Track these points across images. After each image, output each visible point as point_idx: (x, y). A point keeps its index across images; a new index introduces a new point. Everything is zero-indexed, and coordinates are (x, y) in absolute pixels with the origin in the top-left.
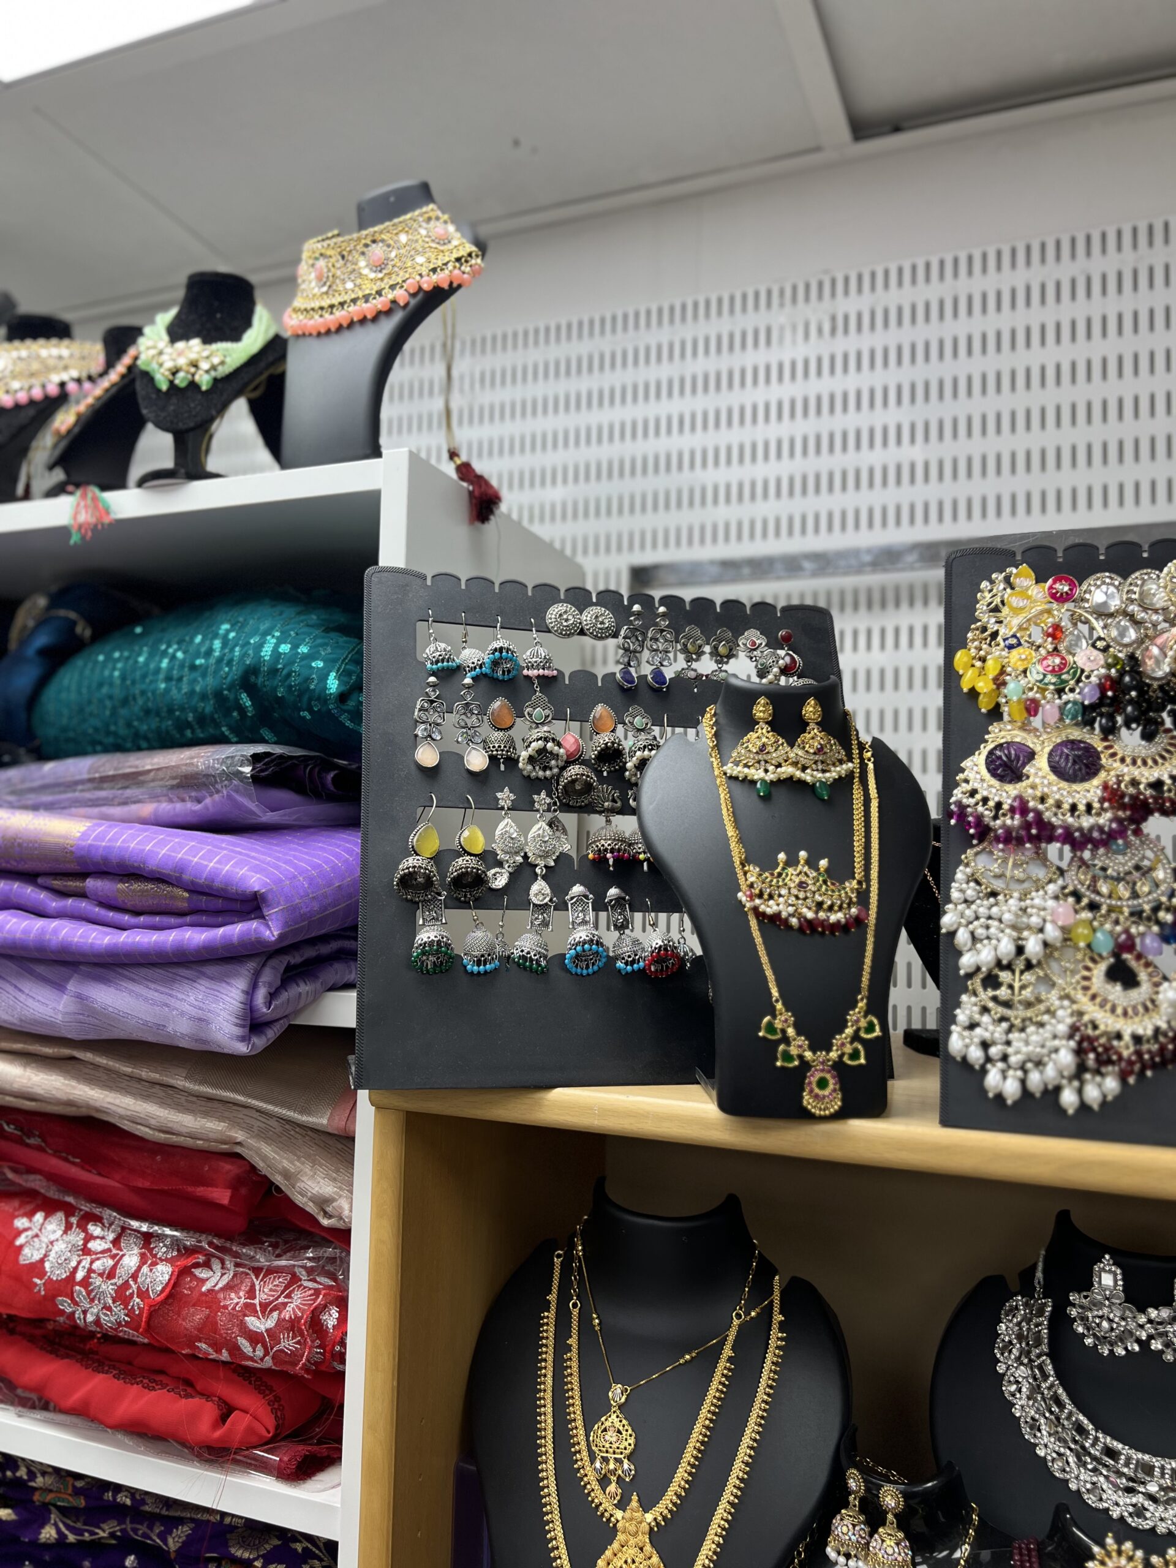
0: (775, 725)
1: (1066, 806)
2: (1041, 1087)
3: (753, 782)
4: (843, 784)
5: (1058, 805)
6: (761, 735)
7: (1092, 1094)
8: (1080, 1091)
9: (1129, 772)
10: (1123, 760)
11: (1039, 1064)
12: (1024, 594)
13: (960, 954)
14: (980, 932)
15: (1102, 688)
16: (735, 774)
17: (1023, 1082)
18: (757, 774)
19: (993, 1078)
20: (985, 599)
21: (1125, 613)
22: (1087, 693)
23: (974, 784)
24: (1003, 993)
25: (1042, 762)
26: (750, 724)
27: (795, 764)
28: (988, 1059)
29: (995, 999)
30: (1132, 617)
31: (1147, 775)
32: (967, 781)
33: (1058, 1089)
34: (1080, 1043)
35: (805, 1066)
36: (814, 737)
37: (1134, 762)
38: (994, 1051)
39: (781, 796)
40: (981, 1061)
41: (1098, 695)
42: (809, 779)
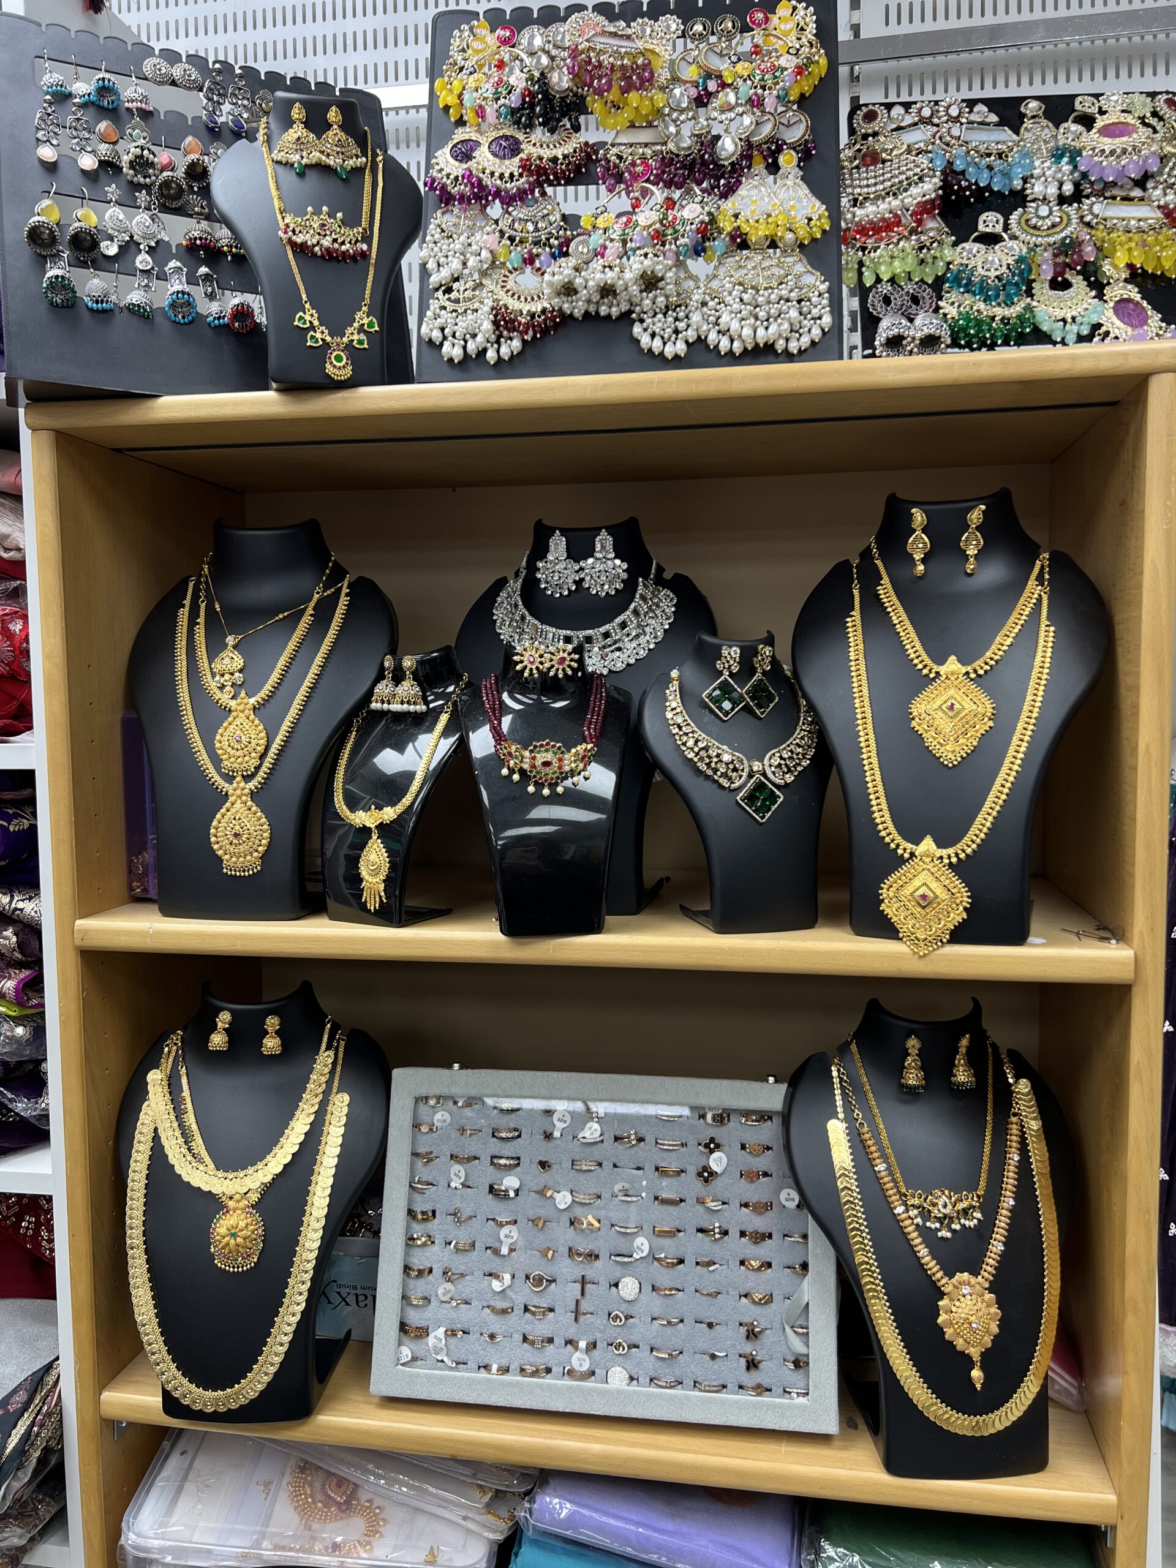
0: (307, 124)
1: (497, 174)
2: (476, 351)
3: (292, 165)
4: (359, 171)
5: (492, 174)
6: (297, 131)
7: (505, 351)
8: (498, 351)
9: (535, 151)
10: (534, 145)
11: (474, 336)
12: (482, 40)
13: (430, 275)
14: (442, 260)
15: (523, 96)
16: (279, 158)
17: (465, 348)
18: (295, 158)
19: (446, 348)
20: (456, 43)
21: (543, 50)
22: (514, 100)
23: (442, 165)
24: (454, 295)
25: (484, 148)
26: (289, 123)
27: (322, 152)
28: (445, 338)
29: (449, 299)
30: (548, 53)
31: (547, 154)
32: (437, 164)
33: (485, 350)
34: (496, 316)
35: (326, 345)
36: (335, 134)
37: (541, 146)
38: (446, 331)
39: (312, 176)
40: (440, 339)
41: (520, 102)
42: (332, 163)
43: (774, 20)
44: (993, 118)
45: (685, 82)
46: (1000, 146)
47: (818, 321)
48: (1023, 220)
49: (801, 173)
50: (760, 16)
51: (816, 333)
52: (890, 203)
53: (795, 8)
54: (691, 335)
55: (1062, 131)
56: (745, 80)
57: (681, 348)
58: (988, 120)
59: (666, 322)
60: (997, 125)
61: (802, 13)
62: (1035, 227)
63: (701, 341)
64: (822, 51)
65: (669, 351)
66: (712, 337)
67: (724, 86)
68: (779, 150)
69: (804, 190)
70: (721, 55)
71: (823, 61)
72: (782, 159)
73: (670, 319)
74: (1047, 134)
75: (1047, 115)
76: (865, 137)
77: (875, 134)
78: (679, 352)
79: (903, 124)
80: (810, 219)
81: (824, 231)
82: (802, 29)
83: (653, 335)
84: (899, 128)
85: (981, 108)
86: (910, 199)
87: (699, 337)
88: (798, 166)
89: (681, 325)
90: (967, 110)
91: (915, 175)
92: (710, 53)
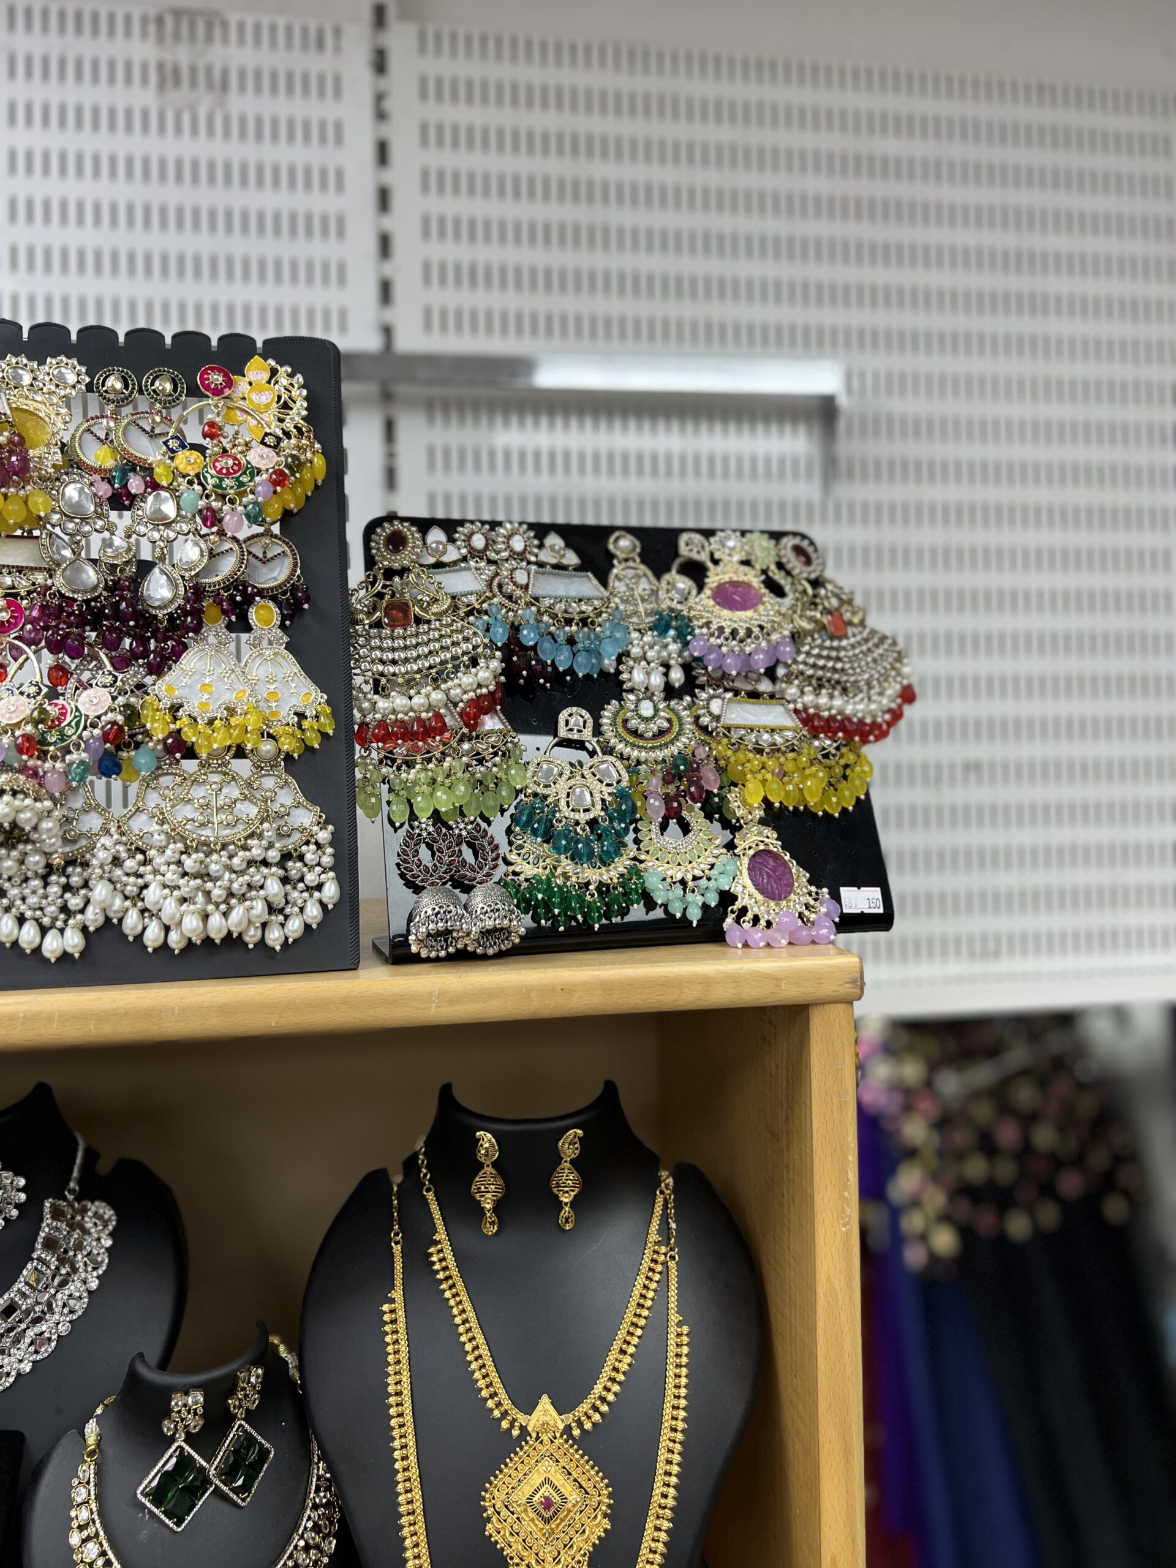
43: (242, 385)
44: (571, 558)
45: (93, 470)
46: (584, 608)
47: (316, 894)
48: (619, 721)
49: (286, 639)
50: (217, 378)
51: (313, 912)
52: (428, 696)
53: (274, 372)
54: (93, 917)
55: (664, 584)
56: (191, 483)
57: (73, 941)
58: (565, 561)
59: (46, 897)
60: (578, 569)
61: (284, 381)
62: (635, 733)
63: (111, 926)
64: (317, 446)
65: (52, 946)
66: (132, 922)
67: (155, 486)
68: (249, 600)
69: (290, 666)
70: (152, 435)
71: (319, 462)
72: (253, 615)
73: (54, 890)
74: (644, 586)
75: (645, 558)
76: (389, 574)
77: (403, 572)
78: (70, 950)
79: (446, 559)
80: (301, 716)
81: (324, 735)
82: (286, 406)
83: (21, 920)
84: (439, 565)
85: (554, 540)
86: (458, 691)
87: (108, 920)
88: (282, 626)
89: (74, 902)
90: (536, 542)
91: (464, 653)
92: (133, 428)
